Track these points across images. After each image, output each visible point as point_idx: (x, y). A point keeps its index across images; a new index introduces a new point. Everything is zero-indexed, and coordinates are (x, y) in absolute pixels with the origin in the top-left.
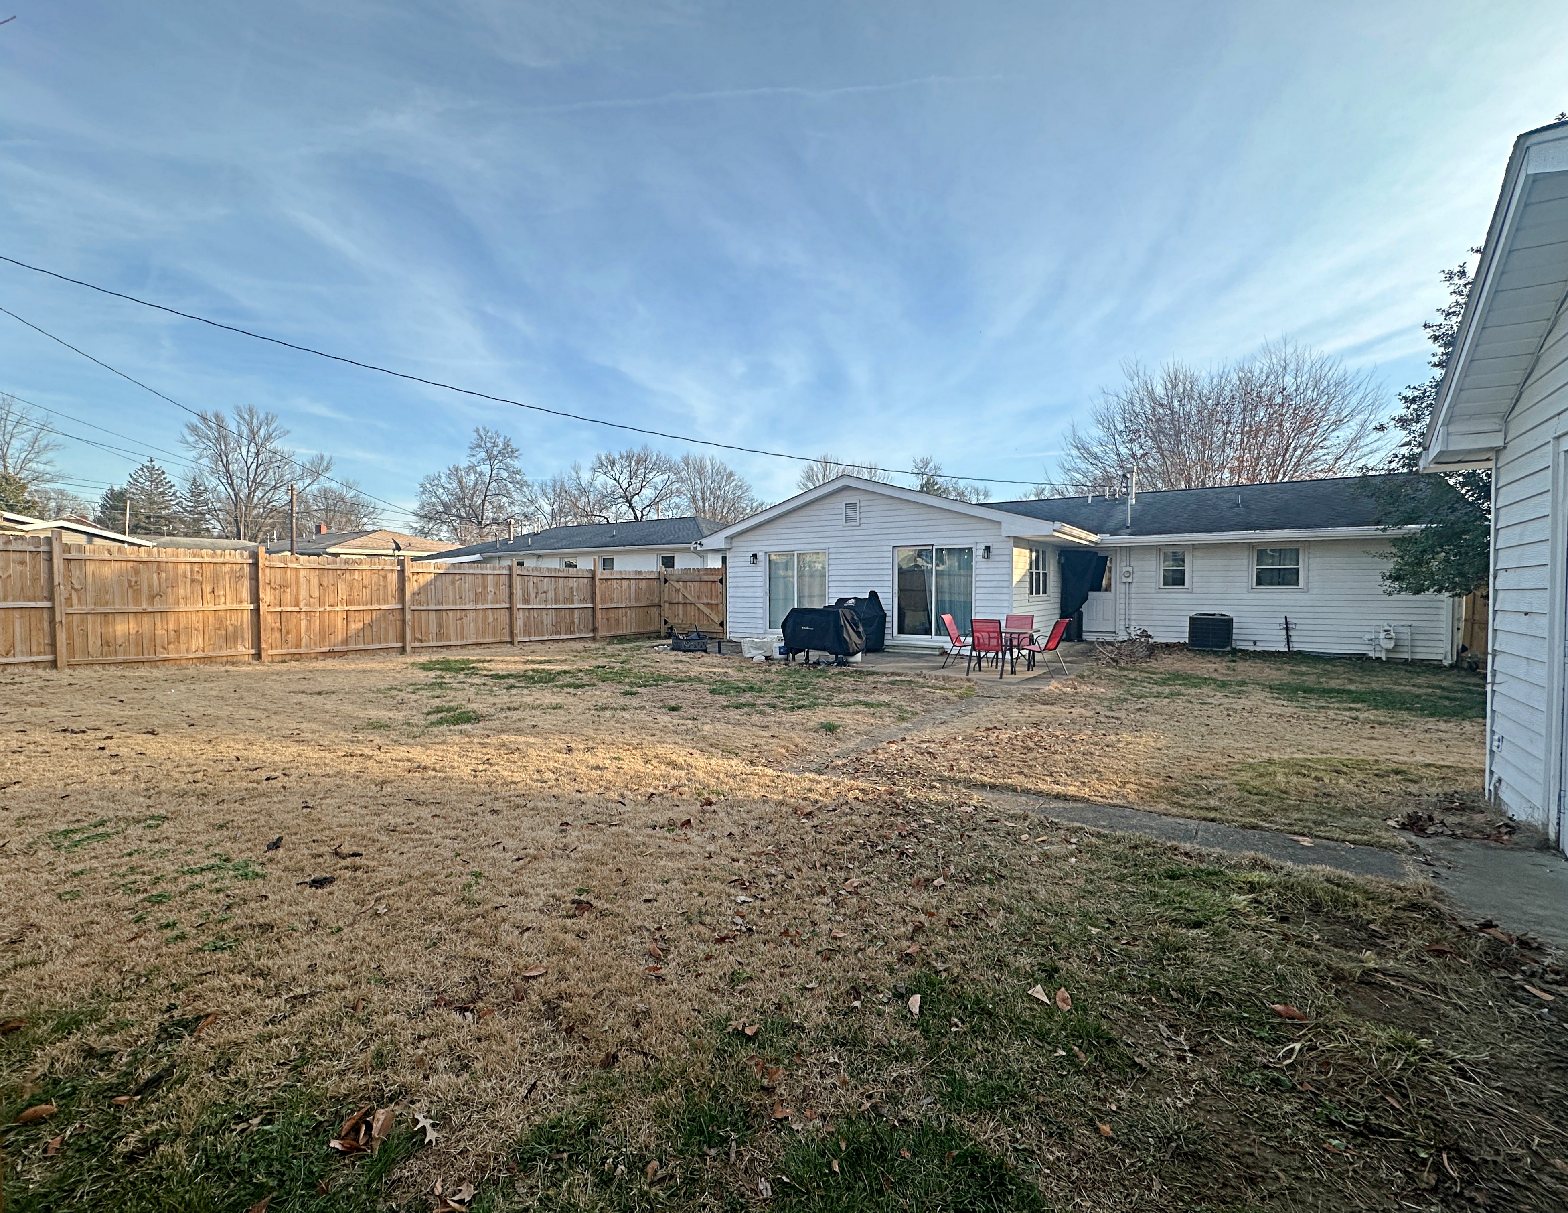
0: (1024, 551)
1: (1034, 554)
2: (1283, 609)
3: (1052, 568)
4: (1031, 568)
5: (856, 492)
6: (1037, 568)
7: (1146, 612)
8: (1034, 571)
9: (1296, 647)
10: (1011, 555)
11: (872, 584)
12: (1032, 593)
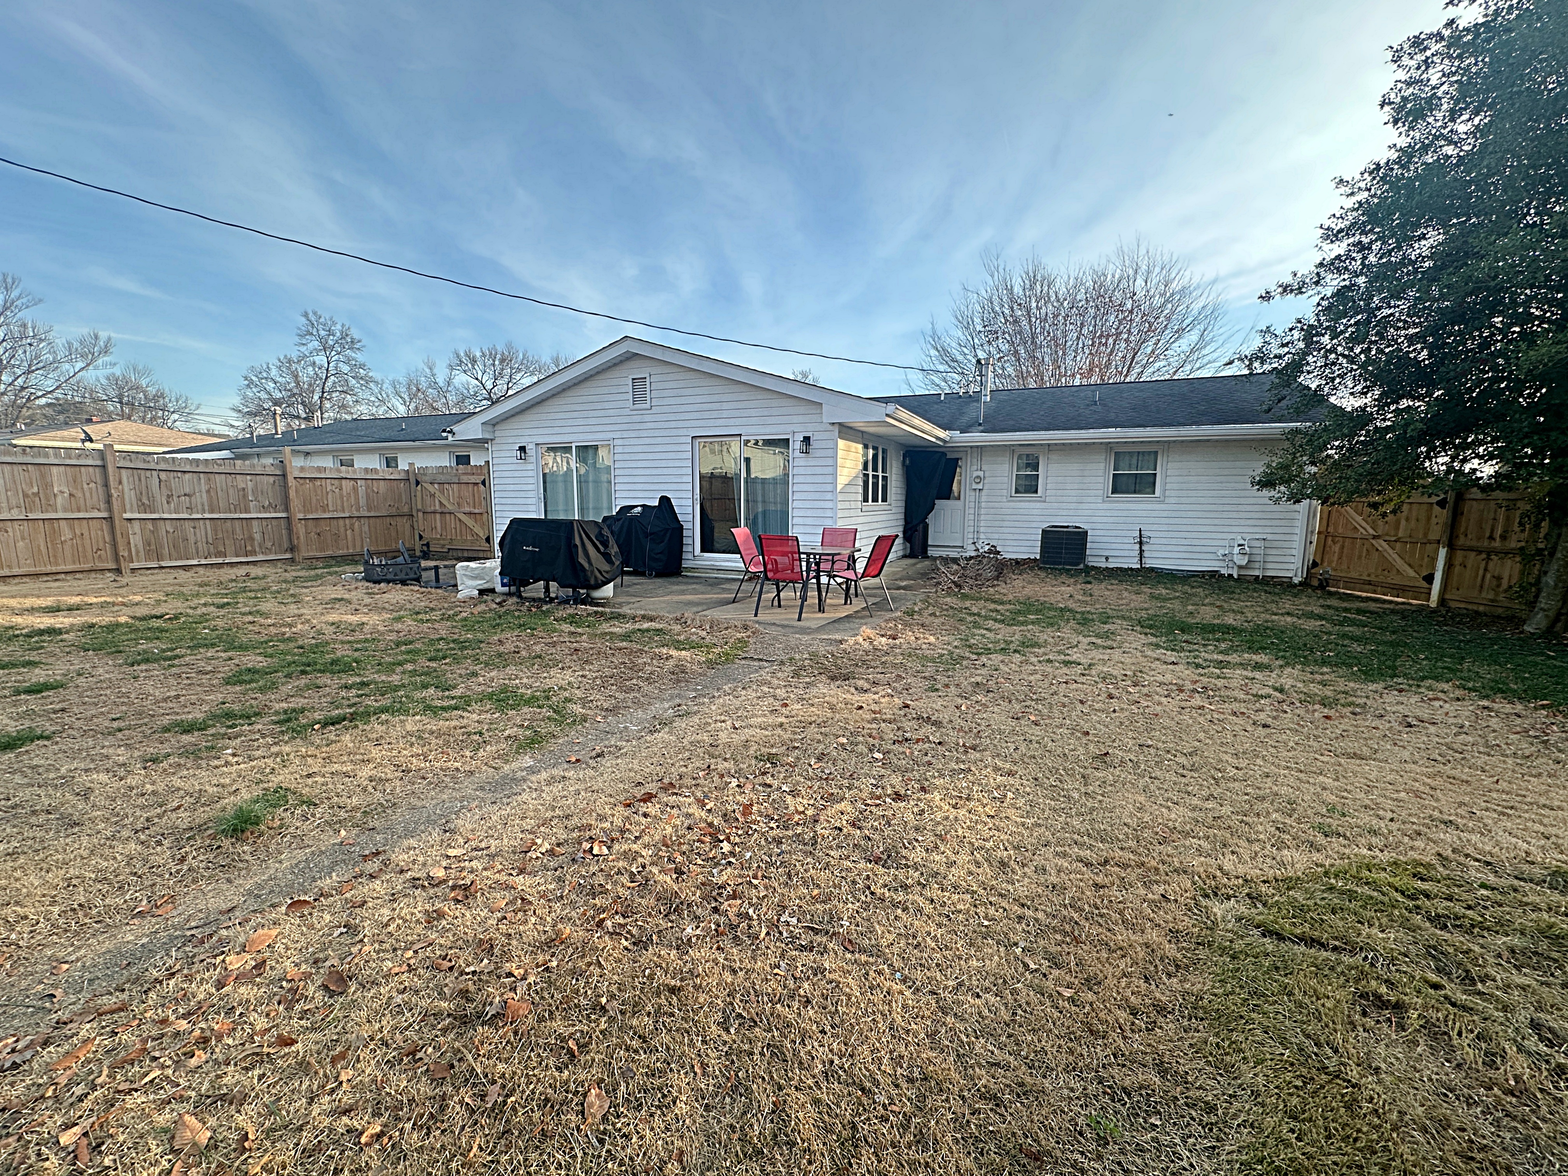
0: (854, 445)
1: (871, 452)
2: (1138, 520)
3: (894, 470)
4: (865, 467)
5: (647, 362)
6: (875, 469)
7: (997, 523)
8: (871, 473)
9: (1149, 563)
10: (835, 448)
11: (662, 487)
12: (866, 500)
